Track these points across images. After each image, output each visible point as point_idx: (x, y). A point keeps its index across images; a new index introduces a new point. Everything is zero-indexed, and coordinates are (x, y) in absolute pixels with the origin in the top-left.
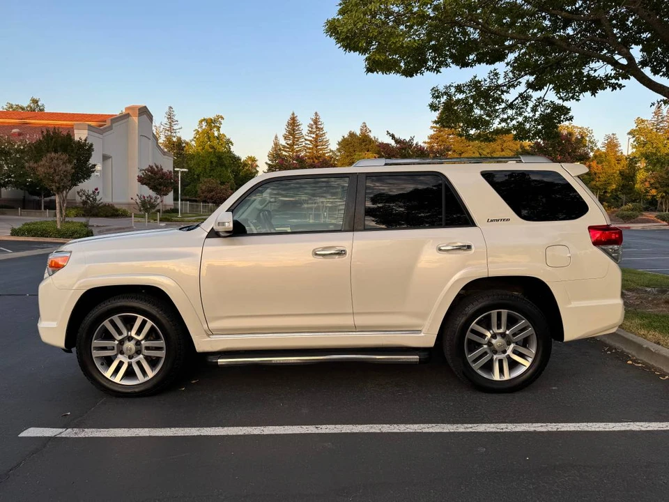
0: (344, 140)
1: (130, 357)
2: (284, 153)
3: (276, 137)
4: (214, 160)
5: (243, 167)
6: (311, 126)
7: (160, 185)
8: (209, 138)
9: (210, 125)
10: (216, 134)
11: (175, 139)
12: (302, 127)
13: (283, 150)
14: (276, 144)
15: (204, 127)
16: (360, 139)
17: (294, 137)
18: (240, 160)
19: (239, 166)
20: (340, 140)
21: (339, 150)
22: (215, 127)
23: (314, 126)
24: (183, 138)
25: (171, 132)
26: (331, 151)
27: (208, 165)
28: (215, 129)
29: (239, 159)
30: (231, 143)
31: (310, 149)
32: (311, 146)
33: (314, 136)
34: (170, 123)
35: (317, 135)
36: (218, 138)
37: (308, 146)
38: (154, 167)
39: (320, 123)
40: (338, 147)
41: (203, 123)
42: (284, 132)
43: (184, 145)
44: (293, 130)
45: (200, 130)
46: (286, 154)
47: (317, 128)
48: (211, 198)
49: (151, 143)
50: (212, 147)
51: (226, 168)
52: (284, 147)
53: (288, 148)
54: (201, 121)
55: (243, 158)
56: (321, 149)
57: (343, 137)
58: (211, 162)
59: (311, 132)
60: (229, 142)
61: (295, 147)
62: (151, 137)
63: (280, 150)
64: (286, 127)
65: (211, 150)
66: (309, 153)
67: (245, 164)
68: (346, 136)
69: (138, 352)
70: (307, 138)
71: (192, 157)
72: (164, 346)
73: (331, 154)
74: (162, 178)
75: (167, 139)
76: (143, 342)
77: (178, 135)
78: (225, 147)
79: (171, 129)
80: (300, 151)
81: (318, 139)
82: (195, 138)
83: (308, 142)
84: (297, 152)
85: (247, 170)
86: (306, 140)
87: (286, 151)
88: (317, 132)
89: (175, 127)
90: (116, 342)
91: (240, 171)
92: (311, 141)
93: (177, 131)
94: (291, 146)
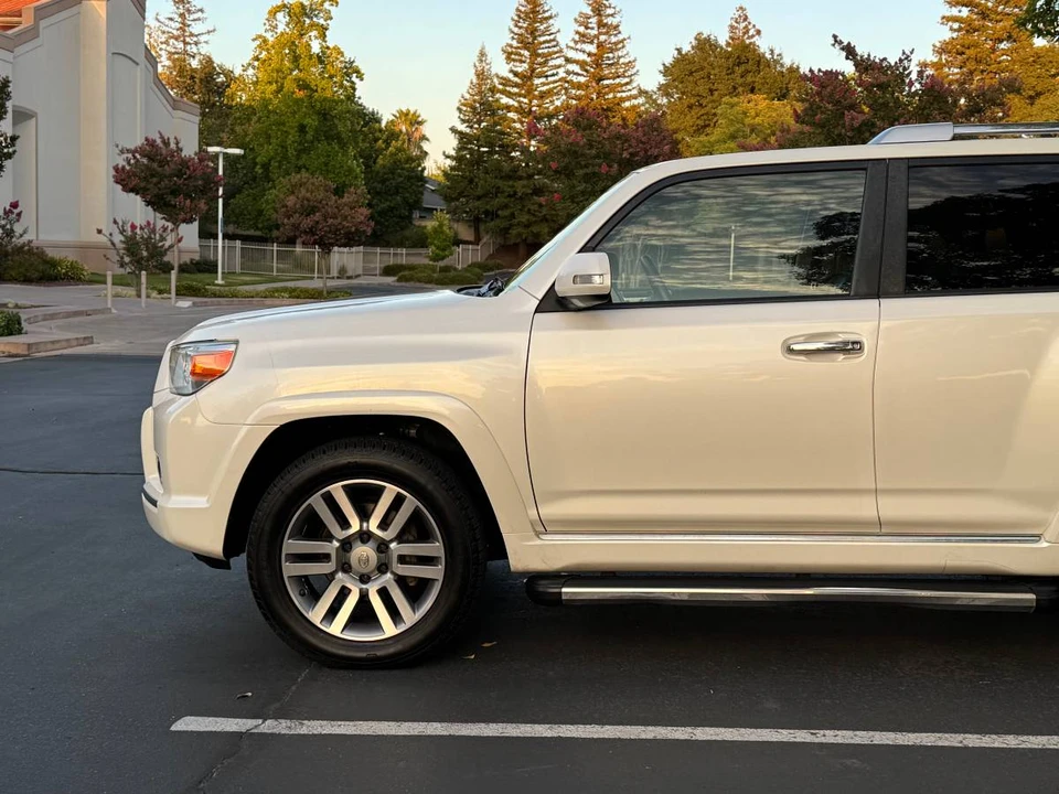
0: (682, 59)
1: (364, 579)
2: (505, 100)
3: (482, 54)
4: (312, 122)
5: (388, 144)
6: (583, 21)
7: (174, 193)
8: (296, 59)
9: (299, 23)
10: (316, 48)
11: (195, 63)
12: (555, 24)
13: (503, 92)
14: (482, 75)
15: (281, 28)
16: (728, 56)
17: (535, 54)
18: (378, 121)
19: (376, 140)
20: (669, 60)
21: (664, 90)
22: (313, 26)
23: (594, 20)
24: (217, 61)
25: (185, 43)
26: (642, 92)
27: (293, 137)
28: (313, 33)
29: (373, 118)
30: (358, 72)
31: (579, 86)
32: (582, 79)
33: (592, 48)
34: (182, 15)
35: (600, 45)
36: (320, 60)
37: (575, 79)
39: (609, 11)
40: (662, 80)
41: (280, 16)
42: (507, 39)
43: (221, 79)
44: (533, 32)
45: (270, 37)
46: (511, 102)
47: (601, 24)
48: (311, 231)
49: (140, 73)
50: (303, 85)
51: (343, 145)
52: (505, 82)
53: (516, 85)
54: (273, 13)
55: (386, 117)
56: (612, 88)
57: (679, 50)
58: (302, 129)
59: (583, 38)
60: (351, 70)
61: (537, 81)
62: (141, 58)
63: (493, 90)
64: (511, 24)
65: (300, 94)
66: (578, 98)
67: (392, 135)
68: (686, 48)
69: (383, 568)
70: (571, 54)
71: (248, 112)
72: (441, 553)
73: (641, 100)
75: (174, 61)
76: (393, 545)
77: (204, 49)
78: (341, 86)
79: (183, 34)
80: (549, 93)
81: (604, 60)
82: (257, 59)
83: (575, 68)
84: (542, 96)
85: (399, 150)
86: (568, 60)
87: (509, 95)
88: (602, 38)
89: (196, 28)
90: (336, 544)
91: (379, 152)
92: (582, 64)
93: (202, 38)
94: (527, 78)
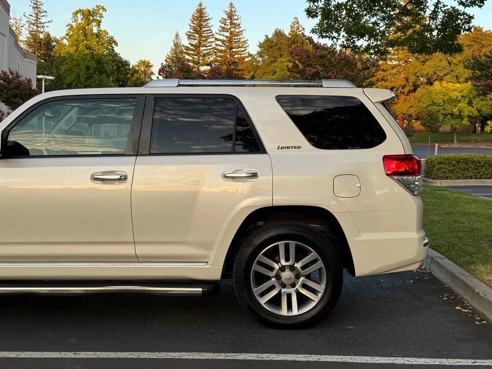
0: (268, 40)
2: (187, 57)
3: (177, 36)
4: (93, 64)
5: (132, 75)
6: (224, 21)
8: (85, 35)
9: (88, 19)
10: (95, 30)
11: (42, 36)
12: (210, 23)
13: (186, 53)
14: (176, 45)
15: (80, 21)
16: (289, 39)
17: (201, 36)
18: (129, 65)
19: (128, 74)
20: (262, 40)
21: (260, 54)
22: (94, 20)
23: (228, 21)
24: (52, 35)
25: (38, 27)
26: (250, 55)
27: (84, 71)
28: (94, 24)
29: (126, 64)
30: (115, 42)
31: (221, 51)
32: (223, 48)
33: (227, 34)
34: (36, 14)
35: (231, 33)
36: (97, 36)
37: (219, 48)
38: (8, 73)
39: (235, 17)
40: (259, 50)
41: (79, 14)
43: (54, 43)
44: (200, 26)
45: (74, 24)
46: (190, 58)
47: (231, 23)
49: (6, 41)
50: (88, 48)
51: (108, 76)
52: (187, 48)
53: (192, 50)
54: (77, 13)
56: (237, 53)
57: (267, 36)
58: (88, 68)
59: (223, 29)
60: (112, 41)
61: (202, 49)
62: (7, 33)
63: (181, 52)
64: (190, 22)
65: (87, 52)
66: (221, 57)
68: (270, 36)
70: (218, 37)
71: (63, 60)
73: (249, 59)
74: (17, 88)
75: (32, 35)
77: (46, 30)
78: (107, 48)
79: (37, 22)
80: (208, 54)
81: (233, 39)
82: (67, 35)
83: (220, 43)
84: (204, 56)
85: (138, 79)
86: (216, 39)
87: (189, 54)
88: (232, 29)
89: (43, 20)
91: (129, 79)
92: (223, 41)
93: (46, 25)
94: (197, 47)
